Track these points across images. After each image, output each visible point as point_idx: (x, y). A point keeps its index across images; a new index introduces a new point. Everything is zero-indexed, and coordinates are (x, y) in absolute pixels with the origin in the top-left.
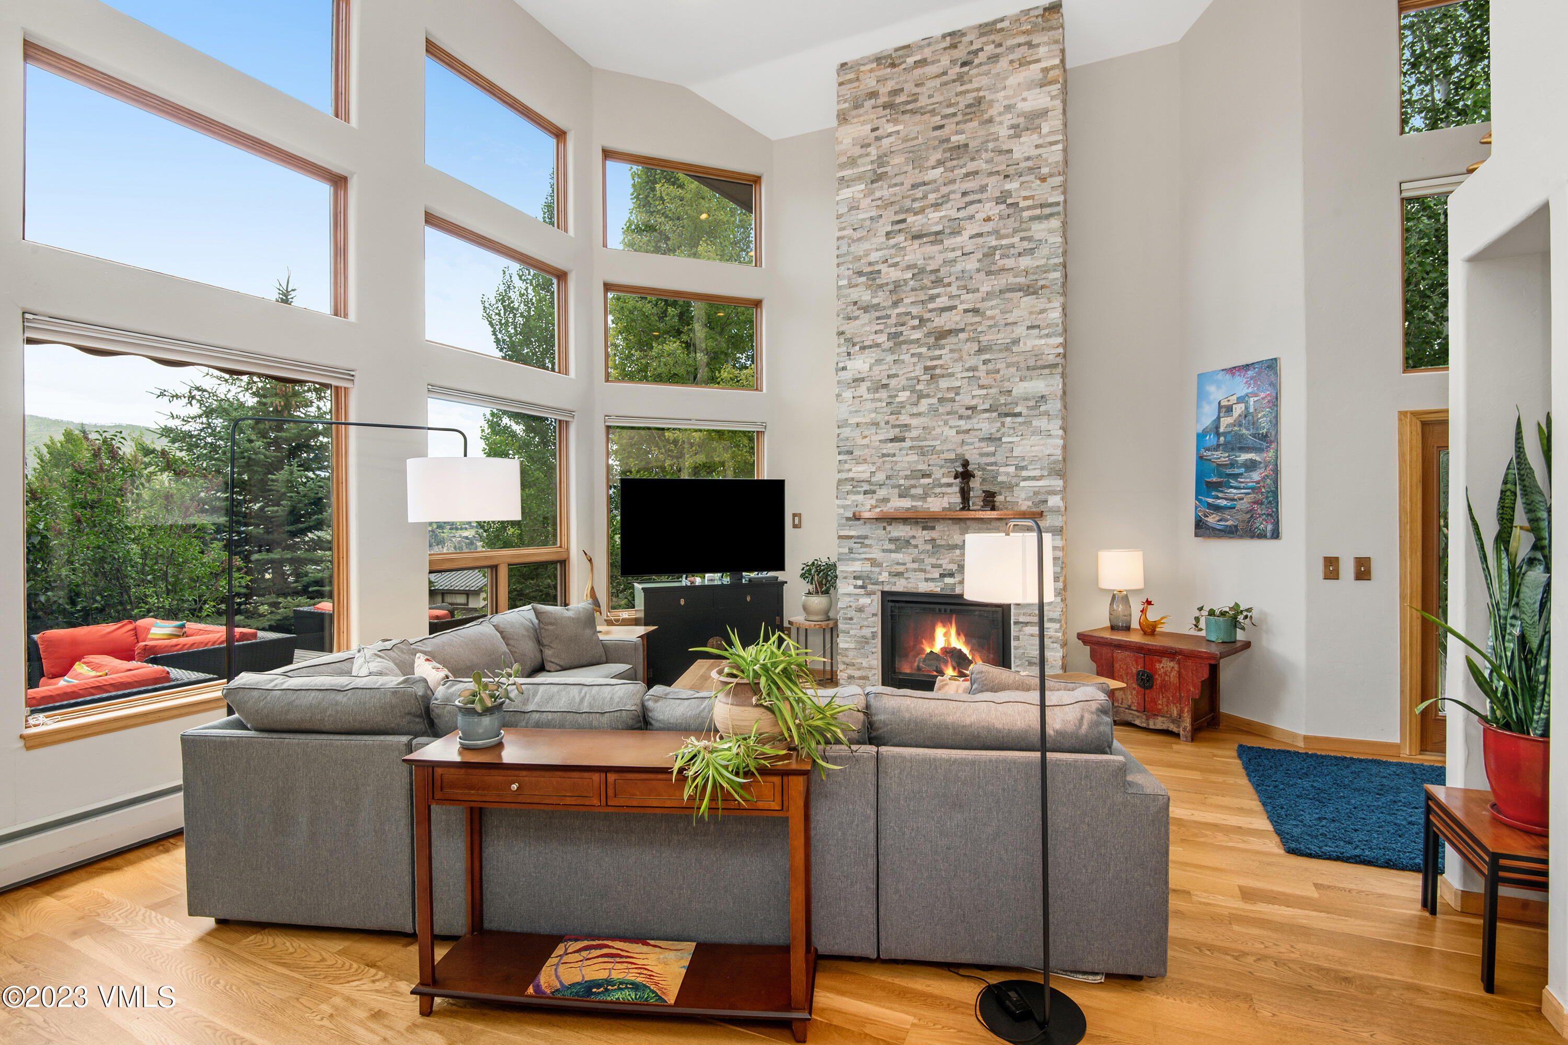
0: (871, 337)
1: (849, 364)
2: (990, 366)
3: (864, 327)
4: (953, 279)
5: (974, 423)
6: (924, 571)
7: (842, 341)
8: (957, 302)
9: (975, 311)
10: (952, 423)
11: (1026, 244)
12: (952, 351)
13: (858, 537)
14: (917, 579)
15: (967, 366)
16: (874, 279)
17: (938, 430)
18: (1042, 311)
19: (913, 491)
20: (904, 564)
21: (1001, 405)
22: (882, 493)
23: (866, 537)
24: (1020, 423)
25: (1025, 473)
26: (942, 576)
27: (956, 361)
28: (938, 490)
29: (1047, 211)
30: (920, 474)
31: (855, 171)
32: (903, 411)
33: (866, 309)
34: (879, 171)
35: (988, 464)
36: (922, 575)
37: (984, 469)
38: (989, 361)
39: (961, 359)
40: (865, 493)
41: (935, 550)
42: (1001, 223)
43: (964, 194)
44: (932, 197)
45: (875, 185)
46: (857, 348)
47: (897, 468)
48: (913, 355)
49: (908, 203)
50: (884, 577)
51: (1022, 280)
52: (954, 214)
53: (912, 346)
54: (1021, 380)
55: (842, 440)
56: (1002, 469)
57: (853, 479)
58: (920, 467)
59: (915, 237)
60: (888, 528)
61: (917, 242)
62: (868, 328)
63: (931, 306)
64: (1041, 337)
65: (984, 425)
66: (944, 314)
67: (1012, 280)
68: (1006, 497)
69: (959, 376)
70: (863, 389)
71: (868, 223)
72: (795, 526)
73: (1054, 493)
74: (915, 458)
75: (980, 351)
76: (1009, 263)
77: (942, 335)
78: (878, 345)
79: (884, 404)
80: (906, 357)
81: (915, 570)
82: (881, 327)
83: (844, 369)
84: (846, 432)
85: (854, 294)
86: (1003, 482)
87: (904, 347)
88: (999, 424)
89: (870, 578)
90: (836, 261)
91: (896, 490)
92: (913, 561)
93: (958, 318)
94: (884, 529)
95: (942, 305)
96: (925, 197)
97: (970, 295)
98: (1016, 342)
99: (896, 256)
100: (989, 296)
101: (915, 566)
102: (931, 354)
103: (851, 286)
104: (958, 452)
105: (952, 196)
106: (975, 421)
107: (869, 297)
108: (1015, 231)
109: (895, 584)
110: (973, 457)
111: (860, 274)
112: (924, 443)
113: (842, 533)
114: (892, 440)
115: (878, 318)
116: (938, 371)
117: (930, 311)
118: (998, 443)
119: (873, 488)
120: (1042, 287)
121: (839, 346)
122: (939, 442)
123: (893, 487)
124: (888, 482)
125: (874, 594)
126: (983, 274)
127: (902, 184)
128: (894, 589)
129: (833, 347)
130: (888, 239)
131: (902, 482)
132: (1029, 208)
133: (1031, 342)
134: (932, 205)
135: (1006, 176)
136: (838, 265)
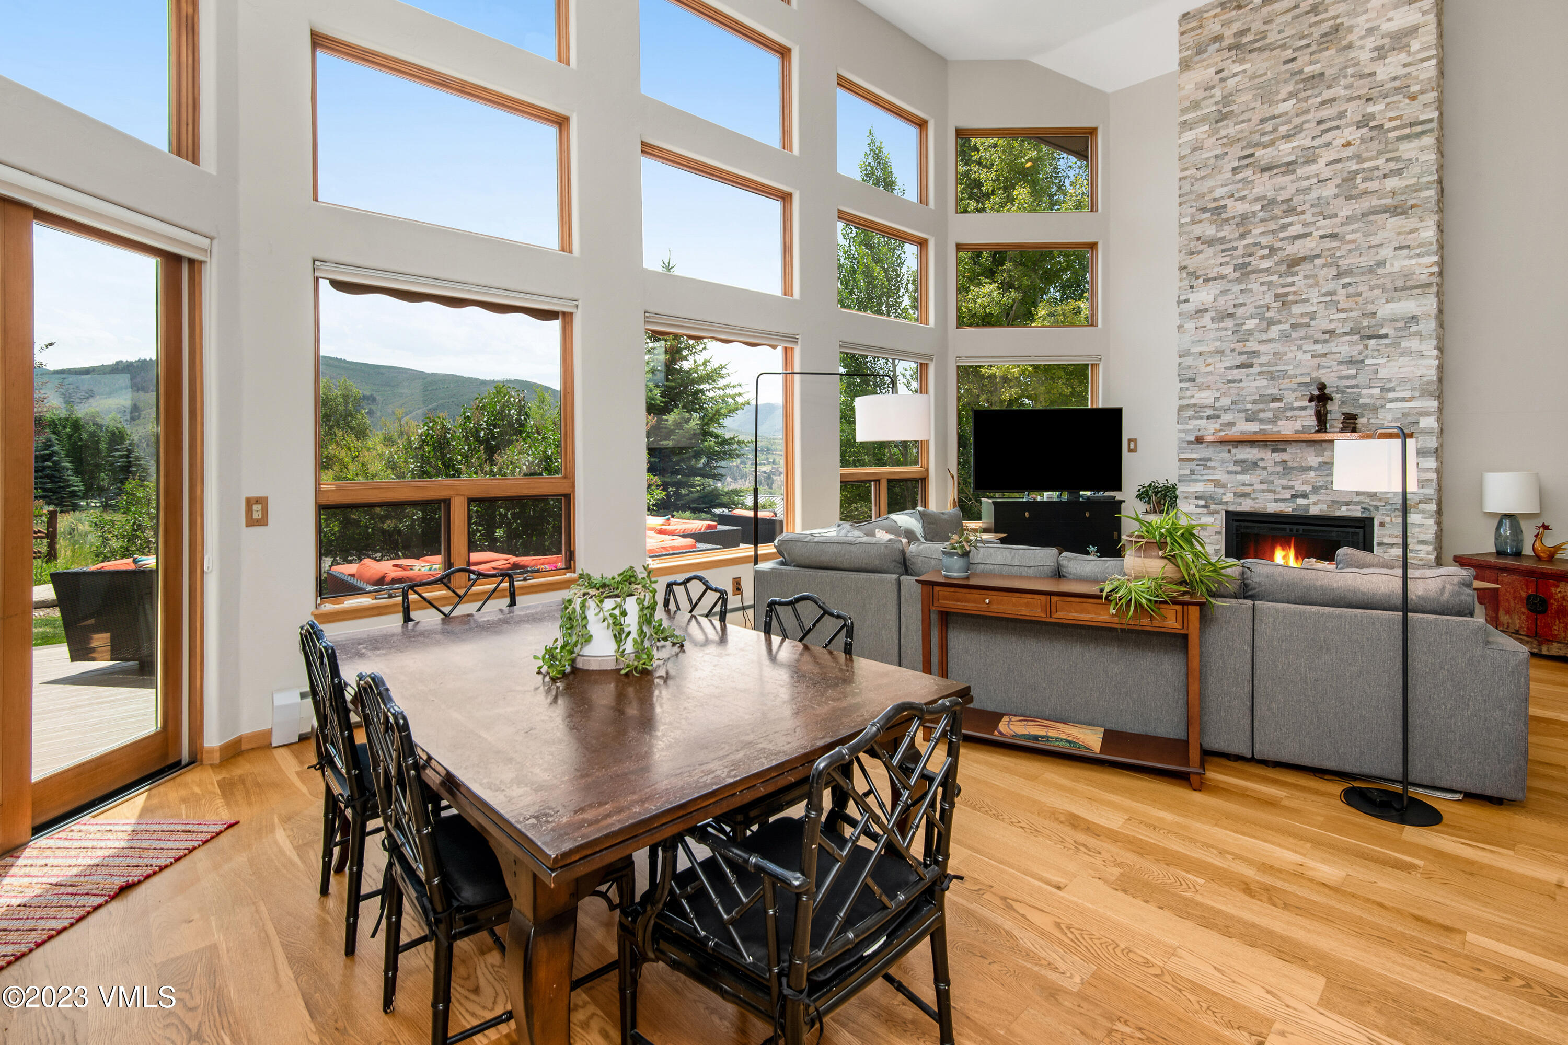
0: (1216, 270)
1: (1192, 297)
2: (1351, 290)
3: (1210, 260)
4: (1307, 206)
5: (1332, 346)
6: (1274, 492)
7: (1185, 275)
8: (1312, 229)
9: (1333, 236)
10: (1305, 348)
11: (1392, 165)
12: (1306, 277)
13: (1200, 460)
14: (1265, 500)
15: (1324, 291)
16: (1219, 214)
17: (1290, 355)
18: (1412, 232)
19: (1262, 415)
20: (1252, 485)
21: (1364, 327)
22: (1226, 418)
23: (1209, 460)
24: (1386, 345)
25: (1391, 395)
26: (1294, 497)
27: (1311, 286)
28: (1289, 414)
29: (1419, 129)
30: (1270, 398)
31: (1199, 113)
32: (1251, 338)
33: (1210, 243)
34: (1224, 111)
35: (1348, 387)
36: (1271, 496)
37: (1343, 392)
38: (1350, 284)
39: (1317, 284)
40: (1209, 417)
41: (1286, 472)
42: (1363, 147)
43: (1319, 123)
44: (1283, 129)
45: (1220, 125)
46: (1201, 281)
47: (1244, 393)
48: (1262, 284)
49: (1256, 137)
50: (1229, 497)
51: (1388, 201)
52: (1308, 143)
53: (1261, 275)
54: (1387, 302)
55: (1184, 368)
56: (1364, 392)
57: (1195, 405)
58: (1269, 392)
59: (1264, 170)
60: (1234, 451)
61: (1266, 175)
62: (1212, 262)
63: (1282, 235)
64: (1411, 257)
65: (1343, 348)
66: (1297, 242)
67: (1375, 202)
68: (1369, 419)
69: (1315, 301)
70: (1206, 319)
71: (1213, 161)
72: (1130, 451)
73: (1427, 414)
74: (1265, 383)
75: (1339, 275)
76: (1373, 185)
77: (1295, 262)
78: (1223, 277)
79: (1230, 333)
80: (1255, 286)
81: (1263, 491)
82: (1227, 259)
83: (1187, 301)
84: (1188, 361)
85: (1197, 230)
86: (1366, 405)
87: (1253, 276)
88: (1361, 347)
89: (1212, 498)
90: (1178, 200)
91: (1243, 415)
92: (1261, 483)
93: (1313, 245)
94: (1229, 451)
95: (1295, 234)
96: (1275, 130)
97: (1327, 221)
98: (1381, 264)
99: (1243, 189)
100: (1349, 220)
101: (1264, 487)
102: (1282, 281)
103: (1193, 222)
104: (1313, 376)
105: (1306, 126)
106: (1332, 344)
107: (1214, 231)
108: (1380, 153)
109: (1240, 504)
110: (1330, 378)
111: (1204, 210)
112: (1274, 369)
113: (1183, 456)
114: (1238, 367)
115: (1223, 251)
116: (1290, 298)
117: (1282, 240)
118: (1360, 365)
119: (1217, 413)
120: (1412, 207)
121: (1181, 280)
122: (1291, 367)
123: (1239, 411)
124: (1233, 407)
125: (1218, 513)
126: (1342, 199)
127: (1250, 120)
128: (1239, 509)
129: (1173, 283)
130: (1234, 175)
131: (1249, 406)
132: (1395, 128)
133: (1398, 263)
134: (1283, 137)
135: (1368, 100)
136: (1180, 204)
